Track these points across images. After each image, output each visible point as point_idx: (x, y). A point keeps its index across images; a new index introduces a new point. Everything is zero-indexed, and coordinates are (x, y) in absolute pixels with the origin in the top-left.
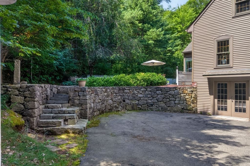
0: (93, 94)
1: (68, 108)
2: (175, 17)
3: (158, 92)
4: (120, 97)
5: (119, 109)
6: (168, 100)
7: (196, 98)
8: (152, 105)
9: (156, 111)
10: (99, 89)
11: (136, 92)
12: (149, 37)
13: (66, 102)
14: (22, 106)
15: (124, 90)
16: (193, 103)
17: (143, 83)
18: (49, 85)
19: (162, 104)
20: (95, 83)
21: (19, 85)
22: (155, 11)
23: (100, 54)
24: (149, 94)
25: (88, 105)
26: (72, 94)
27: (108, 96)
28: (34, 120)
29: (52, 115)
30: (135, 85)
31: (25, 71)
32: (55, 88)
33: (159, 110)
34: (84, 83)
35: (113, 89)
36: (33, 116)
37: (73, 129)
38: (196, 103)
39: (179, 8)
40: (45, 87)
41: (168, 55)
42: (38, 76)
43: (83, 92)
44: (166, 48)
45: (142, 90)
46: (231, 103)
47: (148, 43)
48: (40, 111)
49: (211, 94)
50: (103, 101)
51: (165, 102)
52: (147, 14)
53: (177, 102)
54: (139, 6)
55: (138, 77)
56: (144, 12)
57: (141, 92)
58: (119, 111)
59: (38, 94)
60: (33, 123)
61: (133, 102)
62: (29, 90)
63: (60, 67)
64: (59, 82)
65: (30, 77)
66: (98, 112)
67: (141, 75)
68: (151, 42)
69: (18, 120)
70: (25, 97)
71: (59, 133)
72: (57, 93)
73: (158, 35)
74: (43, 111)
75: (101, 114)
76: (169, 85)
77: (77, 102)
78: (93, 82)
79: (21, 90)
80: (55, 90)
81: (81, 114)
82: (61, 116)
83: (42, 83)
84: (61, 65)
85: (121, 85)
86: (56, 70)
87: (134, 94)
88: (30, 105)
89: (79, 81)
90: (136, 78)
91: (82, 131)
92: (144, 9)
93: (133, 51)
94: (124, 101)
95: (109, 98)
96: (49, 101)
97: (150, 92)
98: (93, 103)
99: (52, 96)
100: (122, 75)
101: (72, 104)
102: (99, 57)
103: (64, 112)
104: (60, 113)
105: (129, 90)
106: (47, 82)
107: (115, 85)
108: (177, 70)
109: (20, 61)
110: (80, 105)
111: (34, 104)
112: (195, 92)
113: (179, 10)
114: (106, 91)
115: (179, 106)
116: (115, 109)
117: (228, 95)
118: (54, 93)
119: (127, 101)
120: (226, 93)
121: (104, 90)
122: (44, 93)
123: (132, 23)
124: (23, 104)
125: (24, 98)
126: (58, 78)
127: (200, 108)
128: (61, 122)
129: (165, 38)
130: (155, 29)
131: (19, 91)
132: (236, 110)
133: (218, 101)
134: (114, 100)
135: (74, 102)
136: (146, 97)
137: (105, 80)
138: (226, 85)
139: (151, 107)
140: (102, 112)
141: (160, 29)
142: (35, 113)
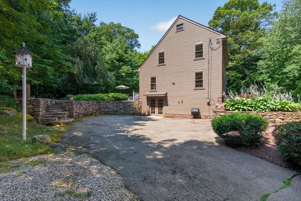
0: (78, 105)
1: (61, 112)
2: (142, 58)
3: (120, 104)
4: (97, 107)
5: (97, 114)
6: (126, 108)
7: (141, 107)
8: (117, 111)
9: (119, 114)
10: (83, 102)
11: (107, 104)
12: (123, 71)
13: (61, 109)
14: (32, 110)
15: (100, 103)
16: (139, 110)
17: (113, 99)
18: (50, 99)
19: (123, 111)
20: (81, 99)
21: (30, 99)
22: (126, 55)
23: (86, 81)
24: (115, 105)
25: (74, 111)
26: (64, 104)
27: (89, 106)
28: (39, 118)
29: (51, 115)
30: (108, 100)
31: (33, 91)
32: (54, 101)
33: (121, 114)
34: (72, 99)
35: (93, 102)
36: (39, 115)
37: (63, 122)
38: (141, 110)
39: (144, 53)
40: (46, 100)
41: (134, 82)
42: (42, 94)
43: (71, 103)
44: (133, 78)
45: (111, 103)
46: (157, 109)
47: (122, 75)
48: (43, 113)
49: (148, 105)
50: (86, 109)
51: (124, 109)
52: (121, 57)
53: (131, 109)
54: (116, 51)
55: (109, 95)
56: (119, 55)
57: (111, 104)
58: (97, 115)
59: (42, 103)
60: (39, 119)
61: (106, 110)
62: (36, 102)
63: (58, 88)
64: (58, 98)
65: (36, 95)
66: (82, 115)
67: (111, 95)
68: (123, 74)
69: (29, 117)
70: (34, 105)
71: (55, 124)
72: (55, 104)
73: (128, 70)
74: (45, 113)
75: (84, 116)
76: (129, 100)
77: (67, 109)
78: (80, 98)
79: (31, 101)
80: (54, 102)
81: (70, 115)
82: (56, 116)
83: (45, 98)
84: (59, 87)
85: (99, 100)
86: (55, 90)
87: (106, 105)
88: (37, 109)
89: (69, 97)
90: (109, 96)
91: (68, 123)
92: (119, 53)
93: (109, 80)
94: (100, 109)
95: (90, 107)
96: (49, 108)
97: (116, 104)
98: (79, 110)
99: (52, 106)
100: (99, 94)
101: (64, 110)
102: (85, 83)
103: (59, 114)
104: (56, 115)
105: (103, 103)
106: (49, 98)
107: (94, 100)
108: (134, 92)
109: (30, 85)
110: (69, 110)
111: (39, 109)
112: (141, 104)
113: (145, 54)
114: (88, 104)
115: (132, 111)
116: (94, 114)
117: (156, 105)
118: (53, 104)
119: (102, 109)
120: (155, 104)
121: (87, 102)
122: (46, 104)
123: (112, 61)
124: (32, 109)
125: (32, 106)
126: (57, 95)
127: (143, 112)
128: (56, 119)
129: (133, 72)
130: (126, 66)
131: (29, 102)
132: (159, 113)
133: (151, 109)
134: (94, 108)
135: (65, 109)
136: (113, 107)
137: (88, 97)
138: (155, 100)
139: (116, 113)
140: (85, 115)
141: (129, 67)
142: (40, 114)
